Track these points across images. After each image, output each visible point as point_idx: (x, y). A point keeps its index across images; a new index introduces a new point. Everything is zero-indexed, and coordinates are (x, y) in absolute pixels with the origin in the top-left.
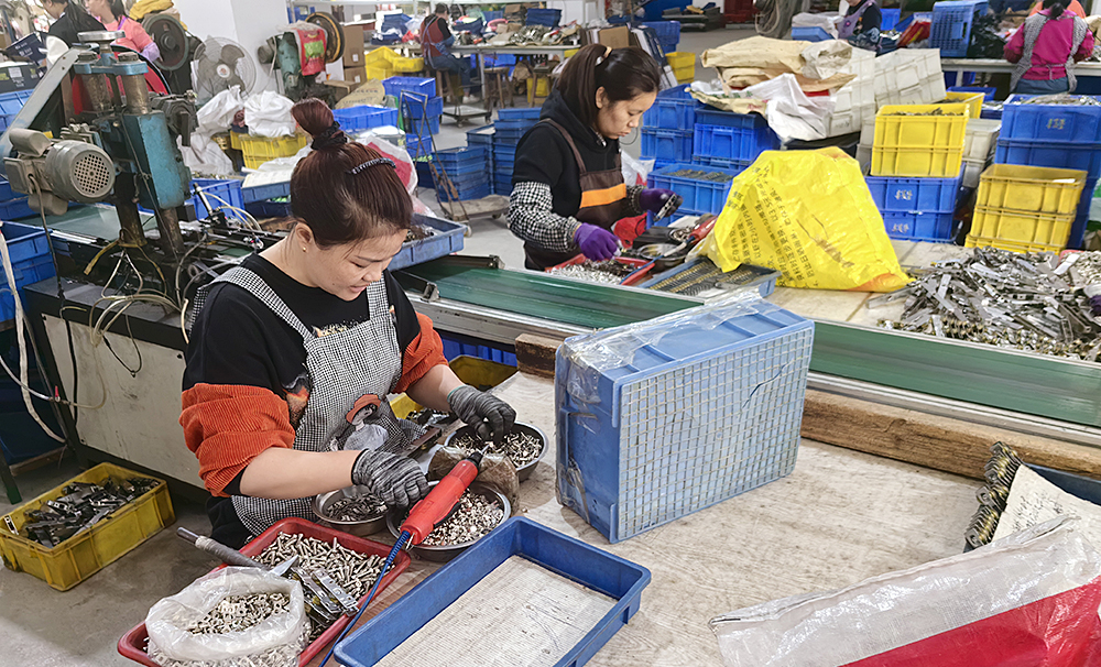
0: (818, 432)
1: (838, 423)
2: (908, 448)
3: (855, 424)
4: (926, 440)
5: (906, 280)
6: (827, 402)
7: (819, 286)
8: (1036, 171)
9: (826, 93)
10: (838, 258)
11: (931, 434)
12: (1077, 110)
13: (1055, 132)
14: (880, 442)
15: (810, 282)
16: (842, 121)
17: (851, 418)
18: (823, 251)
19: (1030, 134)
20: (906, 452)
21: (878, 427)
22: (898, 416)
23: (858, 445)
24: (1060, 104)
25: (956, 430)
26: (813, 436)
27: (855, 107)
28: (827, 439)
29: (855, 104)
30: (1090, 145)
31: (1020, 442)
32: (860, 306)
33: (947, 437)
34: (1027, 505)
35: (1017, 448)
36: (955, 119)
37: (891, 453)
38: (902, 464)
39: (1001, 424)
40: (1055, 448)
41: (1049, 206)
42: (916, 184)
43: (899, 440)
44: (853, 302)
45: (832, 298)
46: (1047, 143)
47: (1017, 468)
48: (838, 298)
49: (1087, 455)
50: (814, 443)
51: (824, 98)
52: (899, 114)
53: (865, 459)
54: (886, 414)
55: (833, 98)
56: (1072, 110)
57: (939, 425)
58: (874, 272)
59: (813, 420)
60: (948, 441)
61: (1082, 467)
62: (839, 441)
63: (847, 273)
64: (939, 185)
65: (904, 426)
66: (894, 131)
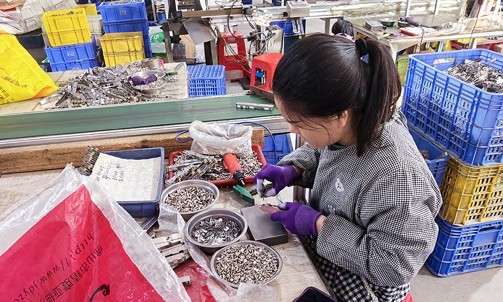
0: (11, 169)
1: (18, 161)
2: (56, 162)
3: (26, 159)
4: (61, 156)
5: (57, 88)
6: (8, 153)
7: (15, 100)
8: (123, 34)
9: (14, 9)
10: (18, 84)
11: (62, 152)
12: (129, 6)
13: (124, 17)
14: (42, 163)
15: (9, 99)
16: (31, 23)
17: (23, 156)
18: (8, 82)
19: (115, 19)
20: (56, 164)
21: (37, 157)
22: (44, 149)
23: (33, 168)
24: (122, 4)
25: (71, 147)
26: (10, 171)
27: (35, 16)
28: (17, 170)
29: (34, 14)
30: (140, 20)
31: (99, 143)
32: (37, 105)
33: (69, 151)
34: (103, 169)
35: (98, 147)
36: (79, 15)
37: (49, 167)
38: (57, 170)
39: (90, 138)
40: (113, 142)
41: (132, 49)
42: (75, 48)
43: (50, 159)
44: (33, 104)
45: (23, 104)
46: (123, 22)
47: (99, 155)
48: (25, 104)
49: (126, 141)
50: (12, 175)
51: (13, 12)
52: (54, 16)
53: (38, 174)
54: (38, 149)
55: (18, 11)
56: (127, 6)
57: (64, 147)
58: (39, 88)
59: (6, 164)
60: (70, 153)
61: (126, 146)
62: (23, 169)
63: (26, 90)
64: (85, 47)
65: (48, 152)
66: (53, 24)
